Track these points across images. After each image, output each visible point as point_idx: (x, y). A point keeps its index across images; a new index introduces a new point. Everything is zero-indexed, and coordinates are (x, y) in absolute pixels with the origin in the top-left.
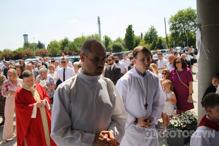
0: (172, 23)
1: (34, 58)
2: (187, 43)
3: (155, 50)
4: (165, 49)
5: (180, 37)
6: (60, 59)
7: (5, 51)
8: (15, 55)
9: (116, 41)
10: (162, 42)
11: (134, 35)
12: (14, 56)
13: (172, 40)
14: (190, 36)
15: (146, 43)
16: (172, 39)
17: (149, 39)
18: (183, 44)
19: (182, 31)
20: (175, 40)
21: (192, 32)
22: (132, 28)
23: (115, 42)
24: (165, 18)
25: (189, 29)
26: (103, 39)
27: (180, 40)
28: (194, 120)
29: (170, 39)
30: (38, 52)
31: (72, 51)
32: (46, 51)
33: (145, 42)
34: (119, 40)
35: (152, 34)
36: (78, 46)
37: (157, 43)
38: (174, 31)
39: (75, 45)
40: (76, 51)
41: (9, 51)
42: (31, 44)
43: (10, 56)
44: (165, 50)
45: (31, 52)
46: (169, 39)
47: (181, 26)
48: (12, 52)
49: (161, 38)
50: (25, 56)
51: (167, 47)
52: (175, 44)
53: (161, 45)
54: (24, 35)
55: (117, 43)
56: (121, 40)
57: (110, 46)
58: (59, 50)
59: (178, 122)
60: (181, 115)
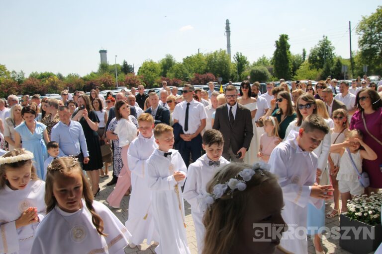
0: (364, 29)
1: (116, 89)
4: (347, 79)
5: (377, 58)
6: (158, 91)
7: (69, 76)
8: (85, 83)
9: (258, 63)
10: (343, 67)
11: (289, 52)
12: (83, 85)
13: (362, 64)
15: (311, 68)
16: (363, 62)
17: (317, 61)
20: (367, 63)
22: (288, 41)
23: (256, 65)
24: (350, 22)
26: (233, 60)
27: (377, 62)
29: (359, 61)
30: (122, 80)
31: (180, 78)
32: (136, 78)
33: (310, 66)
34: (262, 62)
35: (323, 51)
36: (190, 71)
37: (332, 68)
38: (366, 46)
39: (184, 69)
40: (187, 80)
41: (77, 76)
42: (111, 66)
43: (77, 86)
45: (111, 79)
46: (355, 60)
48: (81, 78)
49: (341, 58)
51: (352, 76)
52: (366, 71)
53: (340, 71)
54: (101, 52)
55: (258, 66)
56: (267, 62)
57: (245, 72)
58: (158, 78)
59: (363, 208)
60: (371, 195)
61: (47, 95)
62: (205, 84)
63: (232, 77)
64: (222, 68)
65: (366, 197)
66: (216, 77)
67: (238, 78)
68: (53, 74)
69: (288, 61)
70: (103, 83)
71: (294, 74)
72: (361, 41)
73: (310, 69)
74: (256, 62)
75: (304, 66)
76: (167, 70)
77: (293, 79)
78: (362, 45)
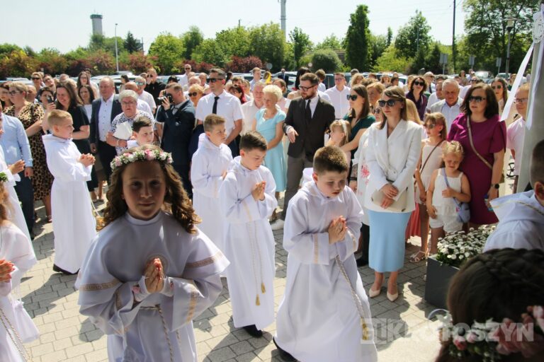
0: (474, 5)
1: (116, 74)
4: (445, 74)
5: (489, 47)
7: (44, 52)
8: (68, 64)
9: (324, 45)
10: (441, 56)
11: (369, 32)
12: (66, 66)
13: (468, 54)
14: (516, 45)
15: (398, 56)
16: (469, 51)
17: (408, 46)
18: (495, 64)
19: (498, 30)
20: (474, 53)
21: (523, 34)
22: (367, 15)
23: (321, 48)
25: (516, 27)
26: (289, 40)
27: (488, 53)
29: (464, 49)
30: (125, 61)
31: (211, 63)
32: (146, 58)
33: (396, 53)
34: (330, 44)
35: (416, 32)
36: (226, 51)
37: (427, 58)
38: (475, 29)
39: (217, 49)
40: (221, 65)
41: (55, 53)
42: (108, 39)
43: (55, 68)
45: (109, 59)
46: (459, 48)
47: (495, 18)
48: (63, 56)
49: (440, 44)
50: (95, 67)
51: (453, 70)
52: (473, 63)
53: (438, 63)
54: (93, 17)
55: (325, 49)
56: (337, 44)
57: (306, 56)
58: (178, 59)
59: (458, 249)
60: (469, 232)
61: (8, 79)
62: (248, 72)
63: (287, 63)
64: (272, 50)
65: (463, 234)
66: (263, 63)
67: (295, 64)
68: (17, 47)
69: (367, 44)
70: (96, 65)
71: (374, 64)
72: (469, 22)
73: (397, 58)
74: (322, 43)
75: (388, 52)
76: (193, 50)
78: (470, 28)
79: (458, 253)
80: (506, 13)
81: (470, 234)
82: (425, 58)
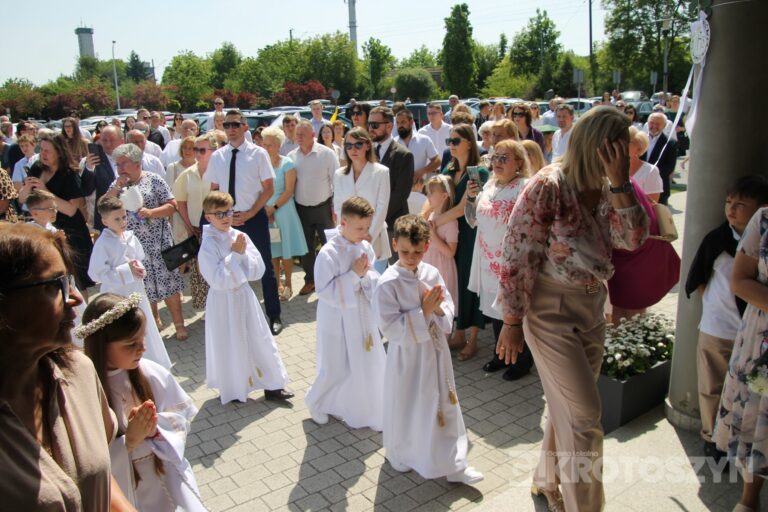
2: (662, 81)
3: (549, 100)
4: (583, 97)
5: (639, 56)
7: (9, 85)
8: (46, 101)
9: (411, 61)
10: (575, 73)
11: (473, 41)
12: (42, 104)
13: (611, 67)
14: (676, 53)
15: (516, 73)
16: (612, 63)
17: (526, 58)
18: (649, 82)
19: (650, 32)
20: (620, 65)
21: (684, 38)
22: (469, 18)
23: (407, 65)
25: (675, 29)
26: (362, 54)
27: (639, 65)
28: (661, 344)
29: (606, 60)
30: (129, 93)
31: (252, 93)
32: (159, 89)
33: (512, 70)
34: (420, 59)
35: (539, 39)
36: (273, 75)
37: (556, 74)
38: (619, 33)
39: (261, 72)
40: (267, 94)
41: (26, 85)
42: (103, 63)
43: (28, 107)
44: (582, 100)
45: (105, 92)
46: (599, 60)
47: (645, 16)
48: (37, 89)
49: (573, 55)
50: (84, 105)
51: (592, 89)
52: (619, 81)
53: (571, 81)
54: (80, 31)
55: (413, 67)
56: (430, 60)
57: (387, 78)
58: (205, 89)
60: (619, 324)
63: (361, 88)
64: (338, 69)
66: (327, 89)
67: (372, 90)
69: (470, 60)
70: (86, 101)
71: (483, 85)
72: (610, 23)
73: (515, 76)
74: (408, 59)
75: (501, 68)
76: (226, 74)
77: (481, 95)
78: (612, 30)
79: (605, 354)
80: (661, 11)
81: (621, 327)
82: (553, 76)
